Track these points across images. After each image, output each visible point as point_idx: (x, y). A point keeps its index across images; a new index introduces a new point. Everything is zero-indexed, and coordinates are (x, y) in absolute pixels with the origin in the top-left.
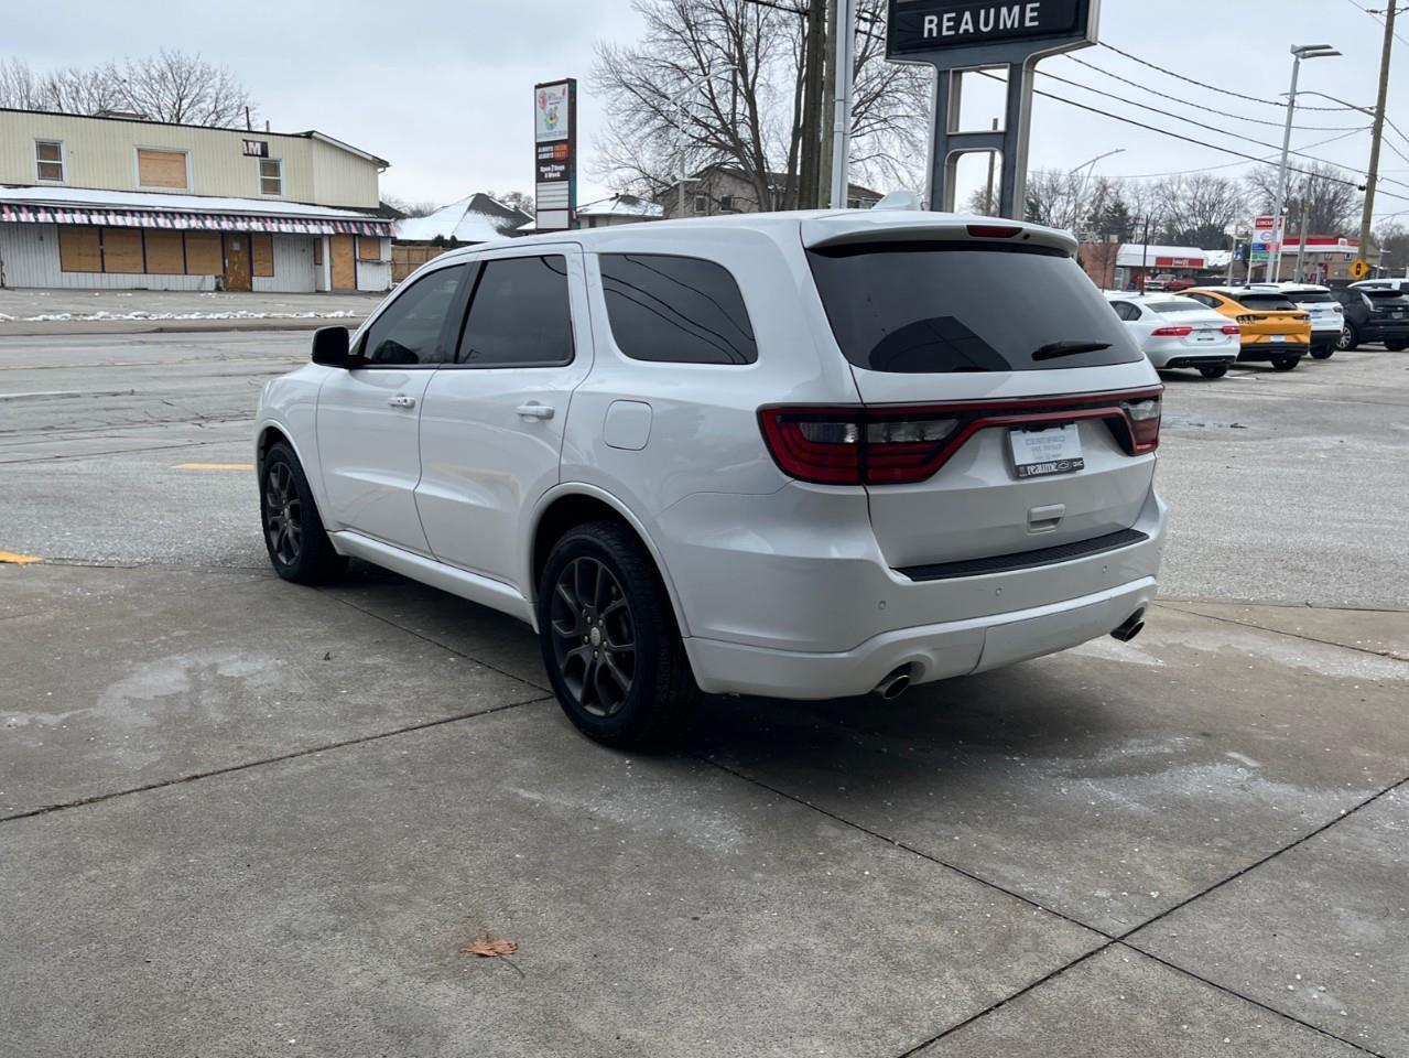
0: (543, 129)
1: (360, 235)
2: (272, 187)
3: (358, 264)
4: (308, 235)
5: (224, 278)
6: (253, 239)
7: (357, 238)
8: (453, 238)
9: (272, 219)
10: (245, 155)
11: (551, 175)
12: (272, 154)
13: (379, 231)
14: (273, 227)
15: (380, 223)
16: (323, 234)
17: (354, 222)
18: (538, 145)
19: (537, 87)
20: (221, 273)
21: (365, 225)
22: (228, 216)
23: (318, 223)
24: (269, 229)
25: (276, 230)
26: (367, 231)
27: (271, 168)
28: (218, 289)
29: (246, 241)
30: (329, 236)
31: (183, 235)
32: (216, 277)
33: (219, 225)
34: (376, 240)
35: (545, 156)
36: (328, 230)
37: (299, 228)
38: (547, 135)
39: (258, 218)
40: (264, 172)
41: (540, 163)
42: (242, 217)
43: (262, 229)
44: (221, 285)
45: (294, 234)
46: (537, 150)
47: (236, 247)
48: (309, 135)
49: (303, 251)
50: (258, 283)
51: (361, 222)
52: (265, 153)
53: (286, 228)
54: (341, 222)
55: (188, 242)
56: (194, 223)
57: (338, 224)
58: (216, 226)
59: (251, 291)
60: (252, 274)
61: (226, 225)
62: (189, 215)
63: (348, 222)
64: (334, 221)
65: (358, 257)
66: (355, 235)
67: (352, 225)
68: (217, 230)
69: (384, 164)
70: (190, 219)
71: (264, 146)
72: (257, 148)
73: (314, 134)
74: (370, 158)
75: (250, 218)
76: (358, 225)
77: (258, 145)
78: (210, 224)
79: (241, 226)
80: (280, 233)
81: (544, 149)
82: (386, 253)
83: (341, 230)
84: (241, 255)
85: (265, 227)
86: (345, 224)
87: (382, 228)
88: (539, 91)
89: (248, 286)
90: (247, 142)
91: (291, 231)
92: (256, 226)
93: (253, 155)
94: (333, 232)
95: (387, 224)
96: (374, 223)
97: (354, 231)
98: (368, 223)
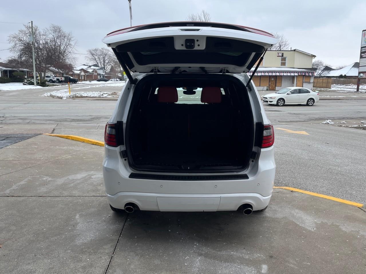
0: (363, 43)
1: (305, 75)
2: (283, 64)
3: (304, 83)
4: (291, 76)
5: (269, 87)
6: (277, 77)
7: (304, 76)
8: (345, 75)
9: (282, 72)
10: (278, 56)
11: (364, 56)
12: (284, 56)
13: (310, 74)
14: (282, 74)
15: (311, 72)
16: (295, 76)
17: (304, 72)
18: (362, 48)
19: (363, 31)
20: (268, 86)
21: (307, 73)
22: (271, 72)
23: (294, 73)
24: (281, 75)
25: (283, 75)
26: (307, 74)
27: (284, 59)
28: (267, 90)
29: (275, 78)
30: (297, 76)
31: (260, 77)
32: (267, 87)
33: (269, 74)
34: (309, 77)
35: (363, 51)
36: (296, 74)
37: (289, 74)
38: (364, 45)
39: (278, 72)
40: (282, 60)
41: (361, 53)
42: (274, 72)
43: (279, 75)
44: (268, 89)
45: (287, 76)
46: (361, 49)
47: (273, 79)
48: (295, 50)
49: (290, 80)
50: (277, 88)
51: (306, 72)
52: (282, 56)
53: (285, 74)
54: (300, 72)
55: (261, 79)
56: (263, 74)
57: (299, 73)
58: (268, 74)
59: (275, 90)
60: (276, 86)
61: (270, 74)
62: (262, 72)
63: (302, 72)
64: (298, 72)
65: (304, 81)
66: (304, 75)
67: (303, 73)
68: (268, 75)
69: (315, 56)
70: (262, 73)
71: (283, 54)
72: (281, 55)
73: (296, 50)
74: (311, 55)
75: (276, 72)
76: (305, 73)
77: (281, 54)
78: (267, 74)
79: (274, 74)
80: (284, 76)
81: (363, 49)
82: (312, 80)
83: (300, 74)
84: (273, 81)
85: (280, 74)
86: (301, 73)
87: (311, 73)
88: (363, 32)
89: (275, 89)
90: (278, 53)
91: (286, 75)
92: (278, 74)
93: (279, 56)
94: (297, 75)
95: (313, 72)
96: (309, 72)
97: (303, 74)
98: (308, 72)
